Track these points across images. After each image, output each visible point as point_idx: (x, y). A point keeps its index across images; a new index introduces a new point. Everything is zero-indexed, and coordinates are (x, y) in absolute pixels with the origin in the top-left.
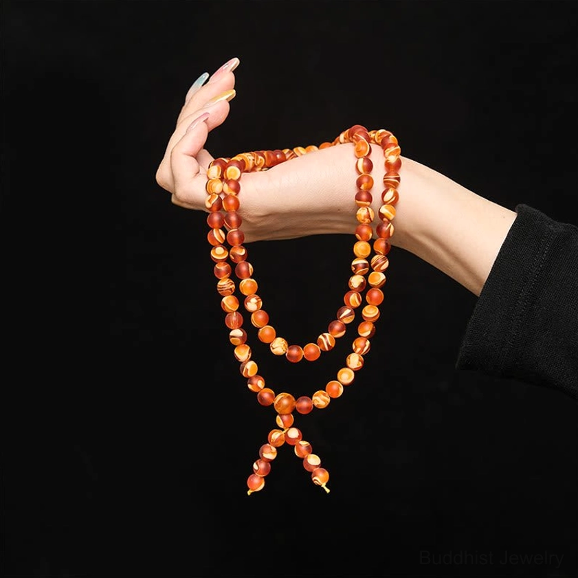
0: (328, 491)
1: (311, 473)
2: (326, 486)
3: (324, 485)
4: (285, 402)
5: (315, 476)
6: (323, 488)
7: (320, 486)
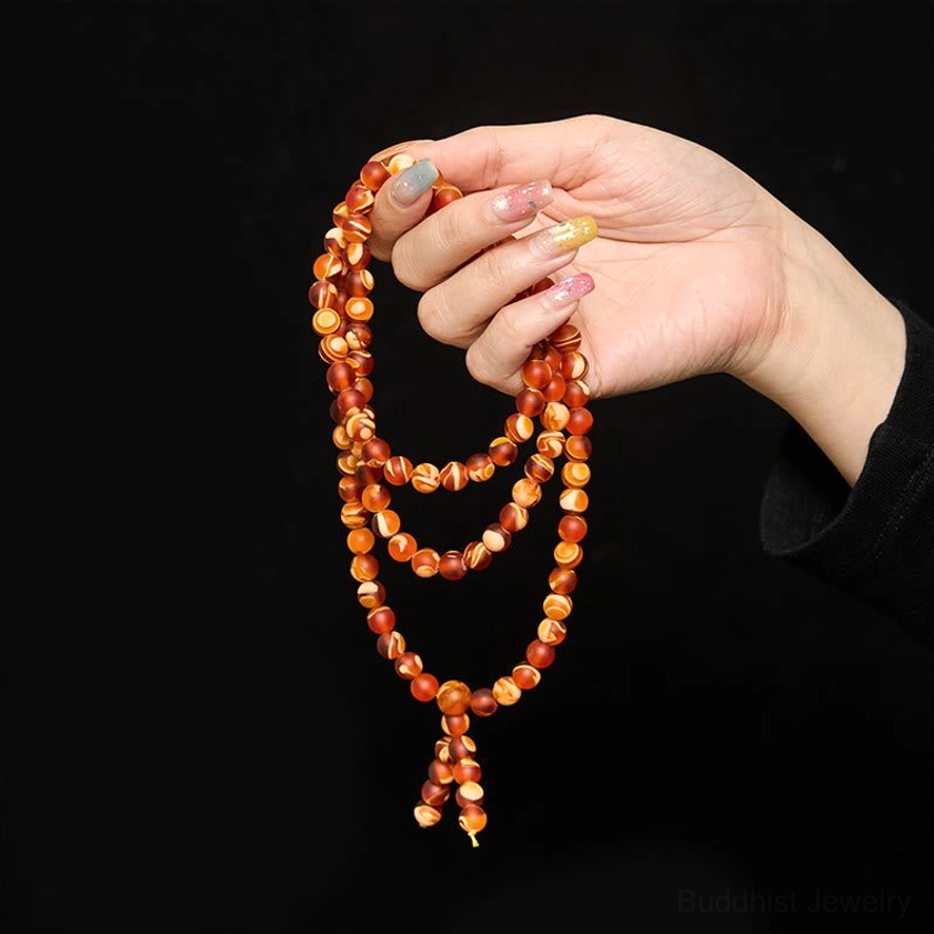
0: (475, 843)
1: (461, 809)
2: (477, 836)
3: (472, 834)
4: (455, 696)
5: (463, 815)
6: (469, 838)
7: (466, 833)
